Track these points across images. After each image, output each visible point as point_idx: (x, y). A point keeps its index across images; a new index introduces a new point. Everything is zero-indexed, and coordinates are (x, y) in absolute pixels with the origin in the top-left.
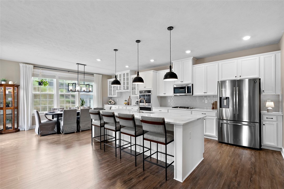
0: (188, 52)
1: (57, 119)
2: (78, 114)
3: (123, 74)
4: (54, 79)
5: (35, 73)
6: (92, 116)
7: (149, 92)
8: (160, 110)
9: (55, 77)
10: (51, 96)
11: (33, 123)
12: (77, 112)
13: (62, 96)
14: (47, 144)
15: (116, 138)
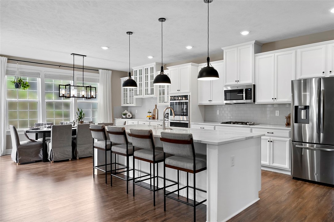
0: (245, 33)
1: (43, 139)
2: (74, 132)
3: (146, 69)
4: (38, 79)
5: (9, 69)
6: (94, 134)
7: (186, 97)
8: (202, 126)
9: (39, 75)
10: (33, 105)
11: (8, 145)
12: (73, 129)
13: (50, 105)
14: (29, 174)
15: (128, 167)
